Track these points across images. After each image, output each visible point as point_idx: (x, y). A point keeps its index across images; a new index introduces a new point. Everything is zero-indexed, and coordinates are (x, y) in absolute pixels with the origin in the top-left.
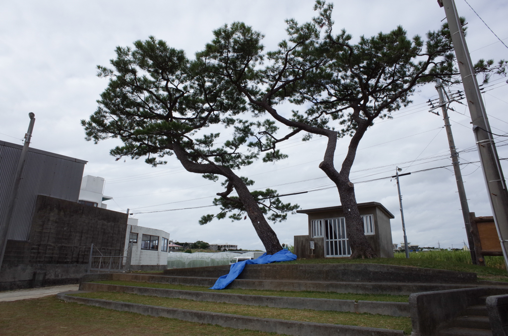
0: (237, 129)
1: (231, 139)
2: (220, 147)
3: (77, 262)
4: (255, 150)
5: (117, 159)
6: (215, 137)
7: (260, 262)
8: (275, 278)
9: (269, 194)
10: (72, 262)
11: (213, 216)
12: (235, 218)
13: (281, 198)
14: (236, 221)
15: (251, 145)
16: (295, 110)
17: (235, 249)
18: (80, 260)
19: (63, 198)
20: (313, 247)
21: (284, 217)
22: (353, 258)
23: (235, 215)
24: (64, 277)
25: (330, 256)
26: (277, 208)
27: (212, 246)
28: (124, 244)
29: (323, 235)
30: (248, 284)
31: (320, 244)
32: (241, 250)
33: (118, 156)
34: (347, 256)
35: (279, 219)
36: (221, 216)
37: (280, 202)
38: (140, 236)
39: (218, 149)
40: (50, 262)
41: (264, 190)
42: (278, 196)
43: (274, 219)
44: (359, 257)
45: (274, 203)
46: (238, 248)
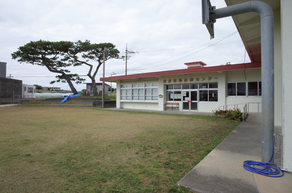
0: (65, 57)
1: (63, 59)
2: (59, 61)
3: (9, 97)
4: (71, 63)
5: (21, 63)
6: (58, 58)
7: (72, 96)
8: (75, 100)
9: (76, 75)
10: (7, 97)
11: (55, 81)
12: (63, 82)
13: (79, 77)
14: (64, 83)
15: (69, 61)
16: (84, 53)
17: (59, 90)
18: (10, 97)
19: (2, 77)
20: (87, 93)
21: (81, 83)
22: (93, 96)
23: (63, 81)
24: (6, 102)
25: (91, 95)
26: (78, 80)
27: (44, 88)
28: (22, 91)
29: (90, 90)
30: (69, 101)
31: (89, 92)
32: (62, 90)
33: (21, 62)
34: (92, 95)
35: (79, 83)
36: (58, 81)
37: (79, 78)
38: (27, 88)
39: (58, 61)
40: (2, 97)
41: (74, 74)
42: (78, 76)
43: (77, 83)
44: (95, 96)
45: (77, 78)
46: (61, 89)
